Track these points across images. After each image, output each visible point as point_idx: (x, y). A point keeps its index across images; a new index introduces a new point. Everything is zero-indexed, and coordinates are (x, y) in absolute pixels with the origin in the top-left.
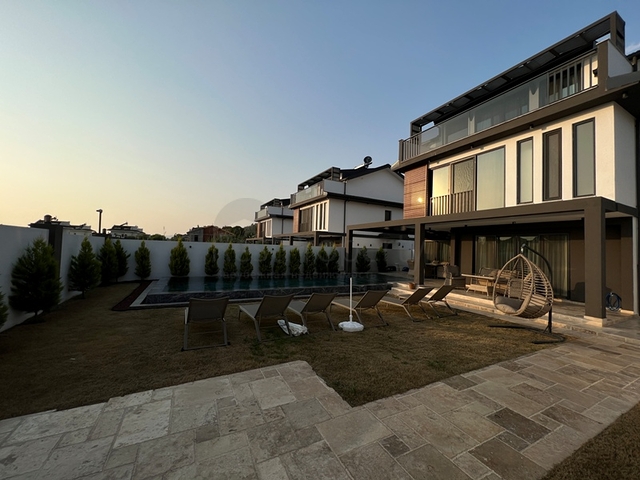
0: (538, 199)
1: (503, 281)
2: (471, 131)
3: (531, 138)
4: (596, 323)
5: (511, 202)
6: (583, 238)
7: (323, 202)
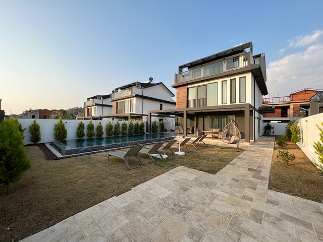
0: (229, 103)
1: (216, 133)
2: (202, 76)
3: (226, 80)
4: (247, 144)
5: (220, 104)
6: (244, 117)
7: (132, 99)
